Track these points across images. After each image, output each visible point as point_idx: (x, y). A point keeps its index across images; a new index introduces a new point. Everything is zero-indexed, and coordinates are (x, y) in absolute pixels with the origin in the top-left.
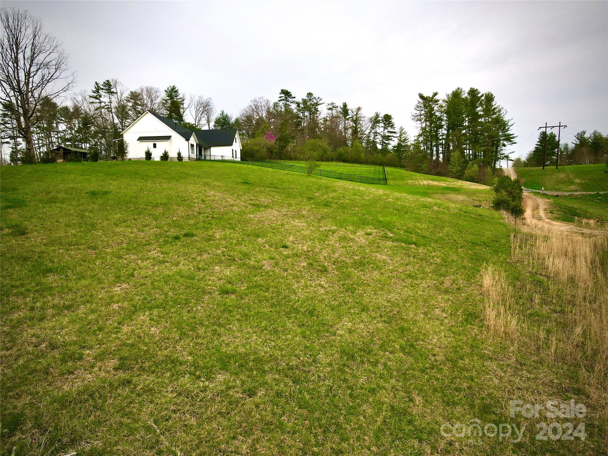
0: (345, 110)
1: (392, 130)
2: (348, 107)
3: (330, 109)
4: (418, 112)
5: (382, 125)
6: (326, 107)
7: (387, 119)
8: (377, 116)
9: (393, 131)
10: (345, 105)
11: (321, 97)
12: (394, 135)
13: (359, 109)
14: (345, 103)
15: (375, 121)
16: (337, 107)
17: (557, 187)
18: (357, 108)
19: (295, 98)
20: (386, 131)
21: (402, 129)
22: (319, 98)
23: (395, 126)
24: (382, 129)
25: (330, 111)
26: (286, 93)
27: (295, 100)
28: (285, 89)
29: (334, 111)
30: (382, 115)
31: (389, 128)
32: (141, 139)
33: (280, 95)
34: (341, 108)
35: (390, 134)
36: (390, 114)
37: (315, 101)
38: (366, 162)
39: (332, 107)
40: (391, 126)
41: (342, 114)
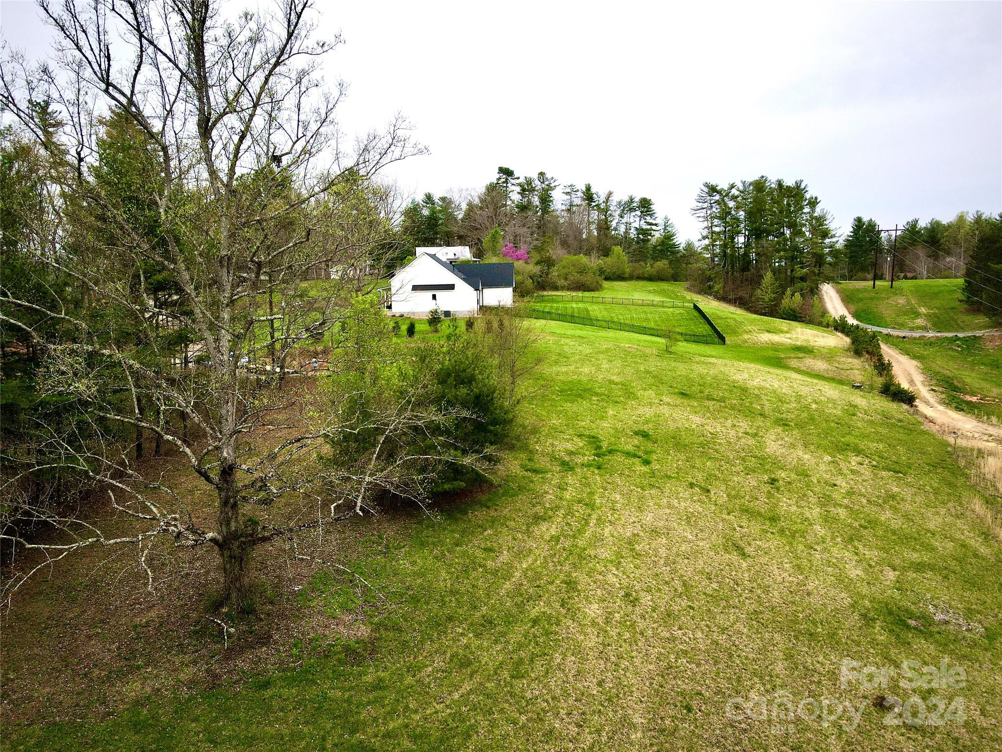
0: (589, 196)
1: (651, 221)
2: (593, 190)
3: (567, 193)
4: (700, 204)
5: (638, 213)
6: (563, 191)
7: (645, 206)
8: (631, 200)
9: (654, 222)
10: (588, 188)
11: (555, 178)
12: (654, 227)
13: (610, 194)
14: (589, 185)
15: (628, 207)
16: (578, 191)
18: (606, 192)
19: (518, 178)
20: (643, 221)
21: (667, 220)
22: (552, 178)
23: (656, 215)
24: (638, 219)
25: (568, 197)
26: (507, 172)
27: (518, 181)
28: (505, 166)
29: (573, 196)
30: (637, 199)
31: (648, 218)
32: (415, 288)
33: (498, 176)
34: (583, 193)
35: (649, 227)
36: (648, 198)
37: (546, 183)
38: (631, 278)
39: (571, 191)
40: (651, 215)
41: (584, 200)
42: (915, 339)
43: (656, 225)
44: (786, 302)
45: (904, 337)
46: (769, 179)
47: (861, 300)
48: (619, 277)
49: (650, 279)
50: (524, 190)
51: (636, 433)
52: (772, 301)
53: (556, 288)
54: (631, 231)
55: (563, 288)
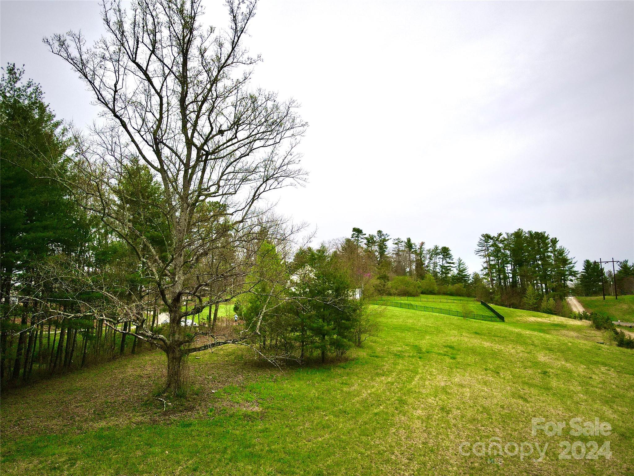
0: (409, 244)
1: (450, 261)
2: (412, 242)
3: (396, 244)
4: (480, 248)
5: (441, 256)
6: (393, 242)
7: (445, 252)
8: (436, 248)
9: (452, 262)
10: (409, 240)
11: (388, 234)
12: (452, 265)
13: (422, 244)
14: (409, 238)
15: (435, 252)
16: (403, 242)
18: (420, 242)
19: (365, 234)
20: (444, 261)
21: (460, 260)
22: (387, 234)
23: (453, 257)
24: (441, 260)
25: (396, 246)
26: (358, 231)
27: (365, 236)
28: (357, 227)
29: (400, 245)
30: (440, 248)
31: (448, 259)
33: (353, 233)
34: (406, 243)
35: (449, 265)
36: (447, 247)
37: (383, 237)
38: (439, 293)
39: (398, 242)
40: (449, 258)
41: (407, 247)
43: (453, 263)
44: (544, 305)
45: (631, 327)
46: (524, 230)
47: (596, 306)
48: (432, 293)
49: (451, 294)
50: (368, 241)
52: (535, 304)
53: (390, 294)
54: (438, 267)
55: (395, 294)
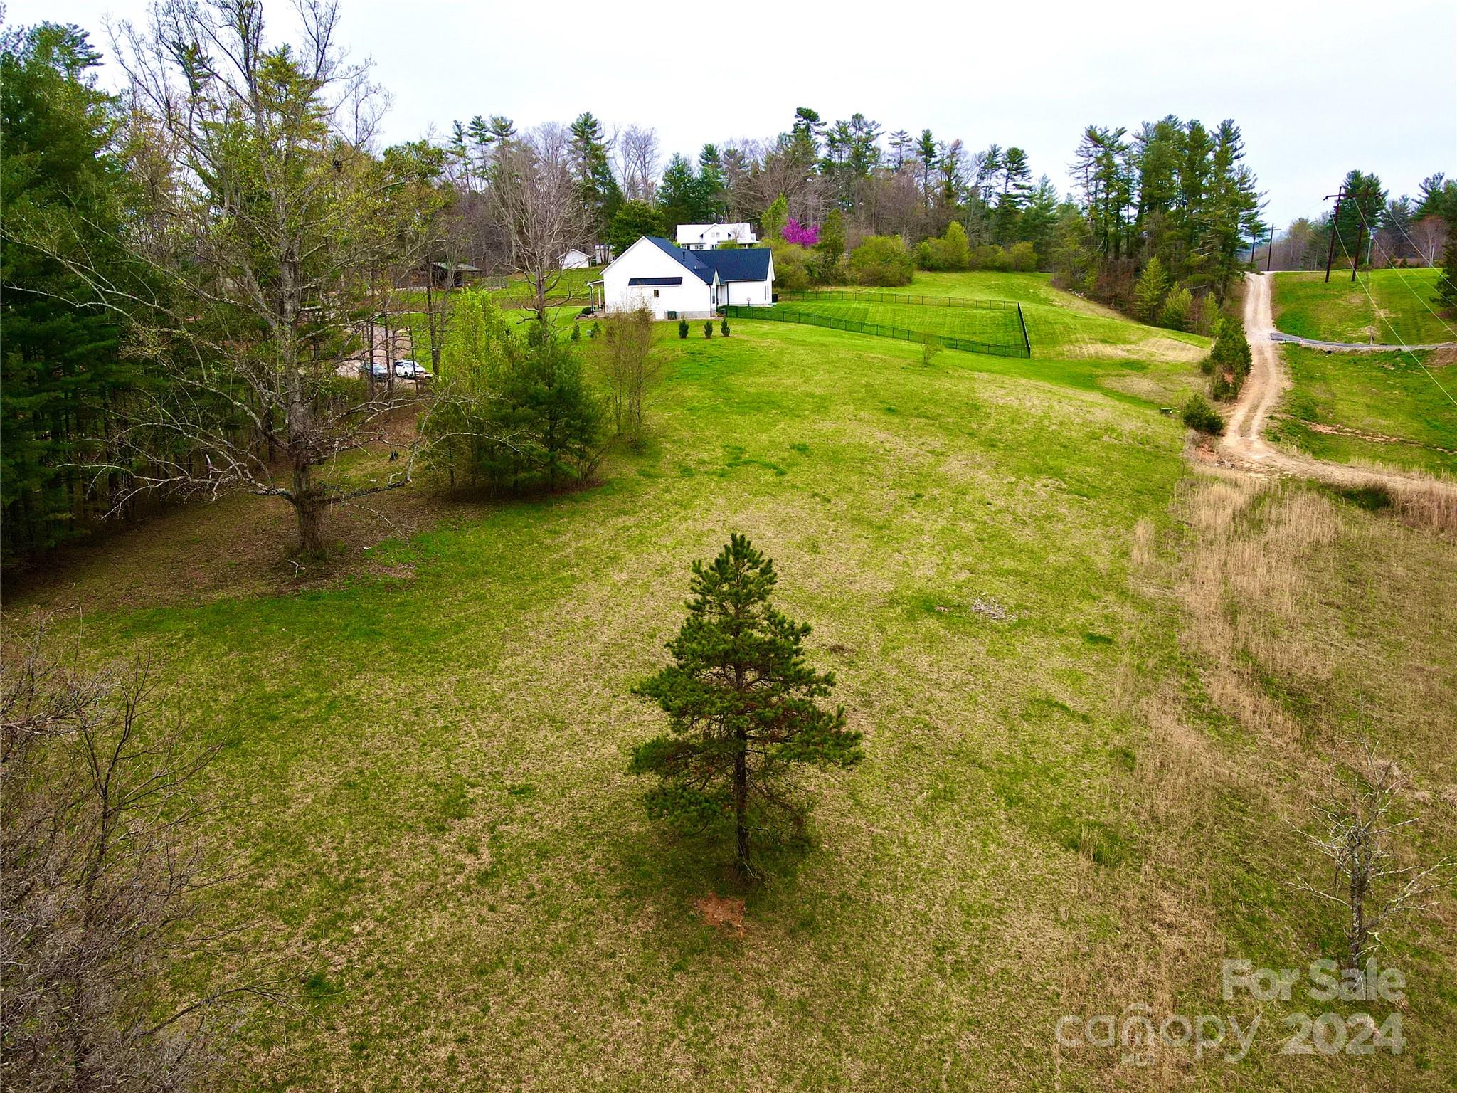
0: (927, 148)
1: (1022, 183)
2: (934, 139)
3: (896, 144)
4: (1082, 160)
5: (1004, 171)
6: (889, 141)
7: (1016, 160)
8: (995, 152)
9: (1027, 185)
10: (927, 136)
11: (878, 122)
12: (1026, 192)
13: (958, 144)
14: (928, 131)
15: (989, 164)
16: (911, 140)
17: (1338, 329)
18: (953, 141)
19: (825, 124)
20: (1011, 184)
21: (1045, 180)
22: (874, 122)
23: (1030, 174)
24: (1003, 181)
25: (897, 149)
26: (808, 115)
27: (825, 129)
28: (805, 106)
29: (904, 148)
30: (1004, 150)
31: (1018, 178)
32: (634, 282)
33: (796, 121)
34: (920, 143)
35: (1019, 192)
36: (1020, 148)
37: (865, 130)
38: (973, 267)
39: (901, 139)
40: (1023, 174)
41: (920, 154)
42: (1343, 354)
43: (1029, 188)
44: (1169, 304)
45: (1329, 352)
46: (1179, 120)
47: (1298, 298)
48: (955, 266)
49: (1003, 269)
50: (833, 141)
51: (793, 447)
52: (1155, 300)
53: (844, 282)
54: (992, 199)
55: (853, 282)
